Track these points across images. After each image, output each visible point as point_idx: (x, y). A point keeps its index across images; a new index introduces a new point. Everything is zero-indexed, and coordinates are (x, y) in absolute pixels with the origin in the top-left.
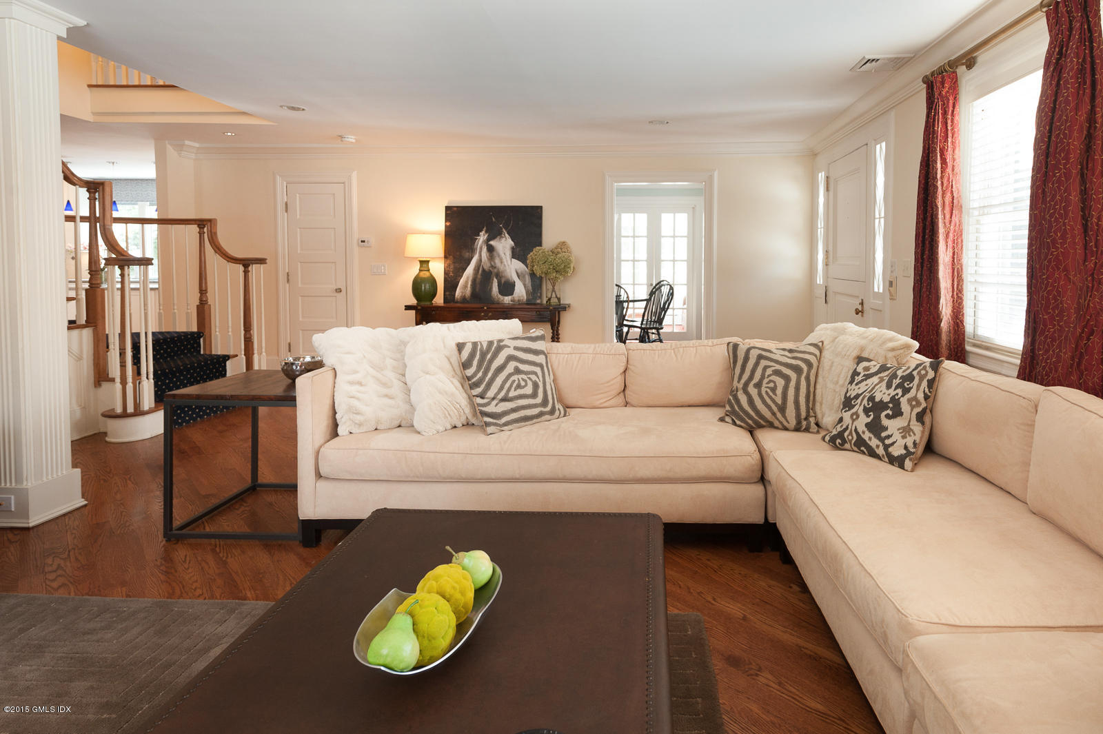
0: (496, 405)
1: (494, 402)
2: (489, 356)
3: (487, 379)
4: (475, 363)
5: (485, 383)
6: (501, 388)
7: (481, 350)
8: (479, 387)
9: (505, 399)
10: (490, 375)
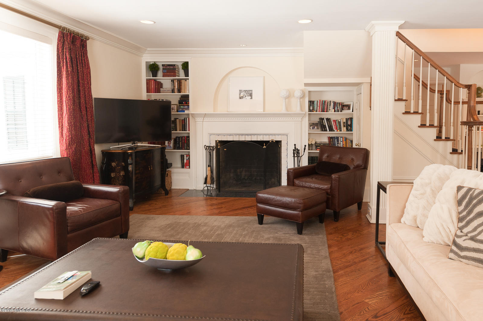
0: (465, 240)
1: (464, 238)
2: (475, 201)
3: (468, 218)
4: (464, 203)
5: (466, 221)
6: (475, 229)
7: (471, 195)
8: (462, 222)
9: (473, 239)
10: (471, 216)
